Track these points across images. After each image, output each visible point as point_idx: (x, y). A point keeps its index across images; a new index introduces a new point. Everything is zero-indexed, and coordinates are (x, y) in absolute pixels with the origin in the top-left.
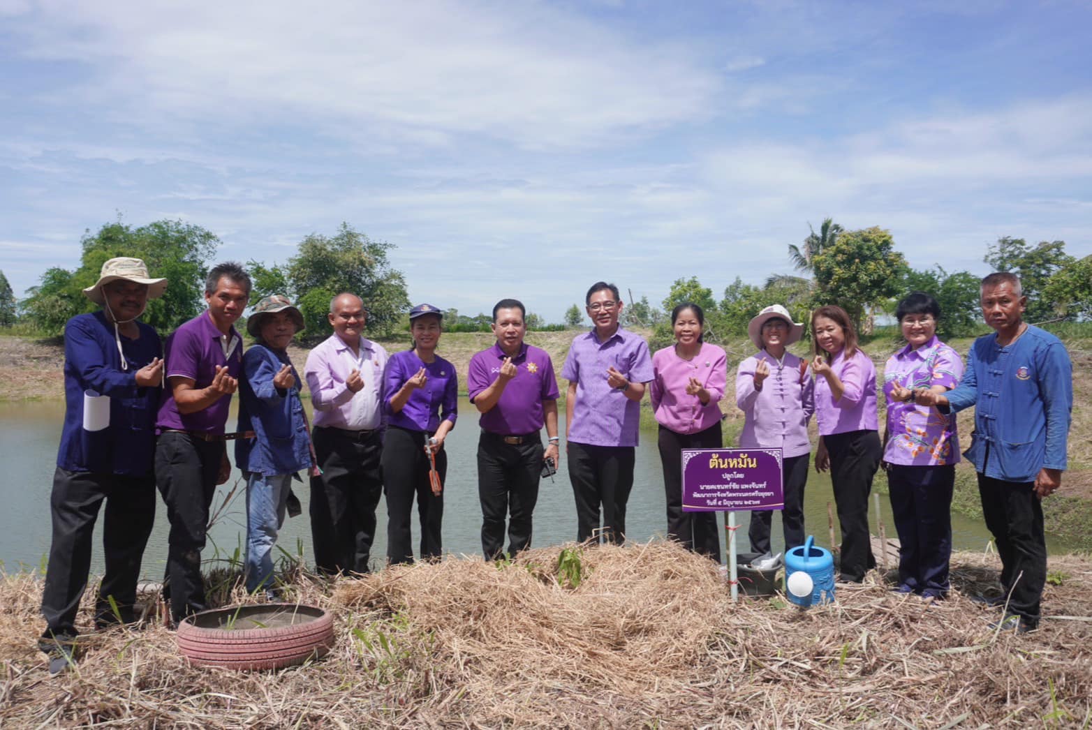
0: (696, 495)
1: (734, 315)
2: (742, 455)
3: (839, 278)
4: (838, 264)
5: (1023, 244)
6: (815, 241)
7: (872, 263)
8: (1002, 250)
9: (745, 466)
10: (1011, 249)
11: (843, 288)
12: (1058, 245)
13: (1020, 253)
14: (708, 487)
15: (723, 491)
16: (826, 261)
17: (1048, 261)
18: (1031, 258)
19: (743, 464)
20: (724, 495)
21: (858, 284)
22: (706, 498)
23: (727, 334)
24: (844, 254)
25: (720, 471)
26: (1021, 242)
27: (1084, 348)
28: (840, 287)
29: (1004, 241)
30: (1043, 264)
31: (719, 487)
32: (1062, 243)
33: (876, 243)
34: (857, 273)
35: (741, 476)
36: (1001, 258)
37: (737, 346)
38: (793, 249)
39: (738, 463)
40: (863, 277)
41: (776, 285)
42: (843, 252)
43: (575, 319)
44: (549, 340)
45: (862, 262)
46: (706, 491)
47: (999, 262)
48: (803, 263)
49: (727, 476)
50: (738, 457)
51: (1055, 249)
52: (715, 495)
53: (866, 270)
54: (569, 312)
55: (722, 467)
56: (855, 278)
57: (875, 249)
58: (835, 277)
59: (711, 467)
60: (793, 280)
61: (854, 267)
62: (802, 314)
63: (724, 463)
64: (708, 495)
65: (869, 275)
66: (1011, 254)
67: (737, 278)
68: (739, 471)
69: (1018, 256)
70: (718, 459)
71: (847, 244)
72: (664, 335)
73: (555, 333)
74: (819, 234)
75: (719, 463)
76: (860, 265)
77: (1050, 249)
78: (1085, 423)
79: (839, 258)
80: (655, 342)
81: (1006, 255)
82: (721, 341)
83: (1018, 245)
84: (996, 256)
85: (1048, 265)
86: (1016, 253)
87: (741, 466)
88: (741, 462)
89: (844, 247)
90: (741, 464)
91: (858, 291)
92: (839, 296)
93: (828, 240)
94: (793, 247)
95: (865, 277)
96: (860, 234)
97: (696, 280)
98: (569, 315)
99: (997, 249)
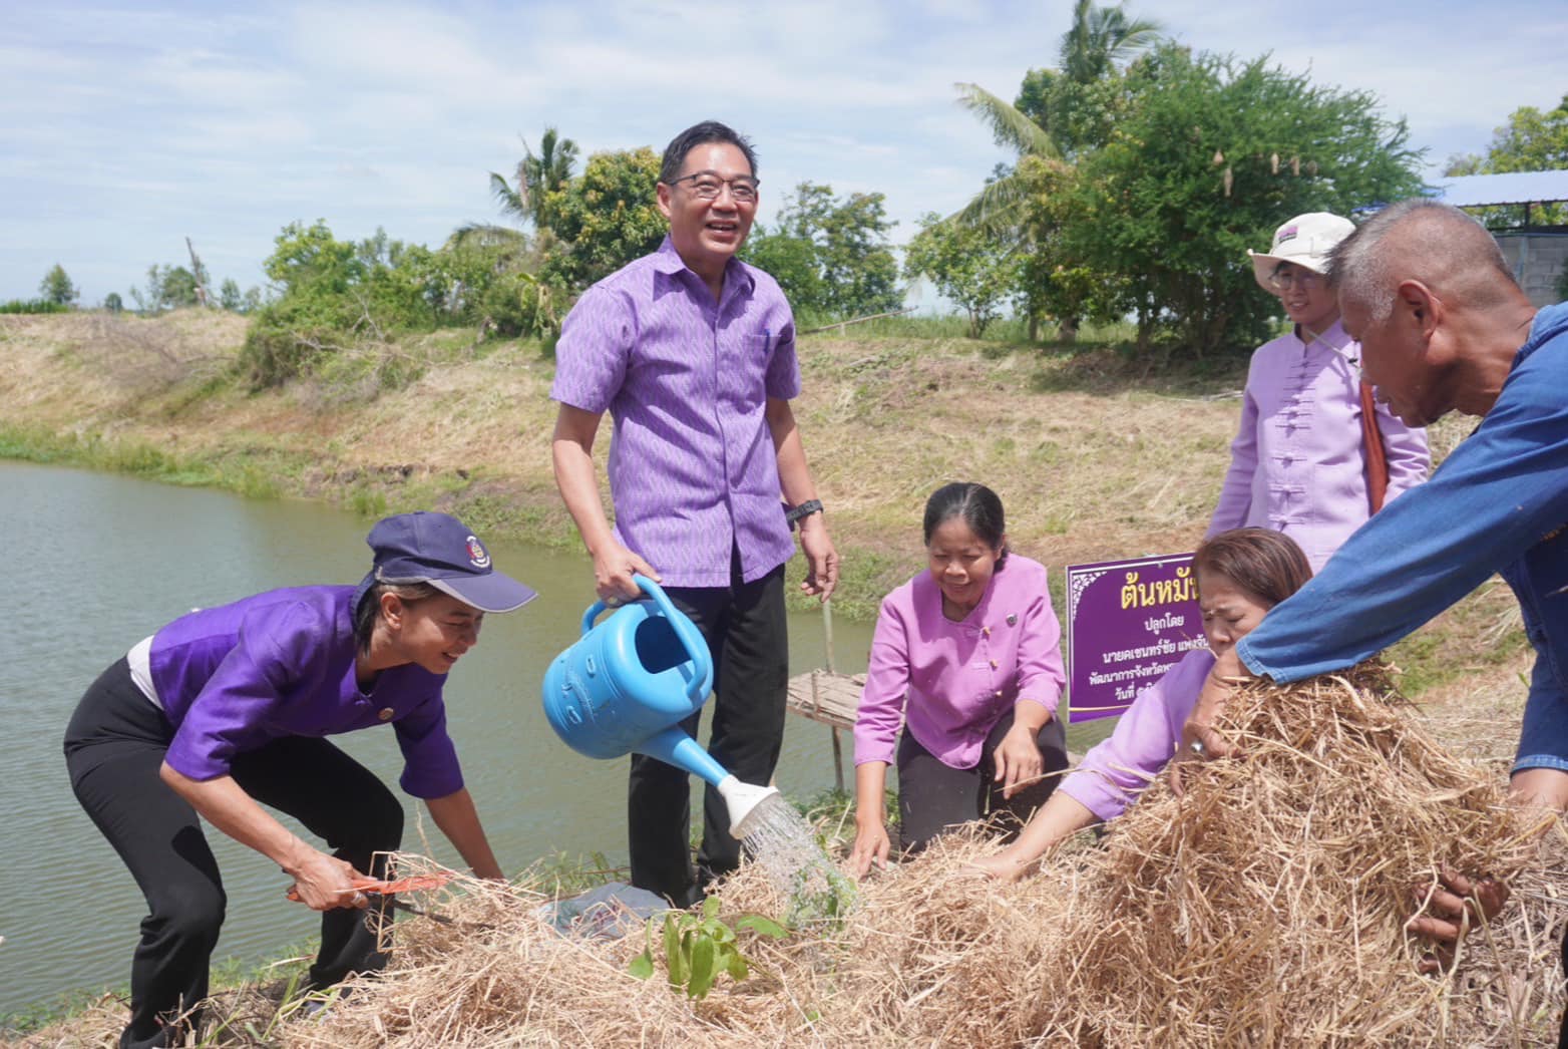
0: (1096, 679)
1: (399, 290)
2: (1180, 572)
3: (594, 232)
4: (591, 207)
5: (829, 194)
6: (534, 167)
7: (645, 209)
8: (802, 203)
9: (1186, 598)
10: (813, 201)
11: (599, 248)
12: (876, 199)
13: (826, 207)
14: (1121, 656)
15: (1146, 662)
16: (567, 202)
17: (863, 222)
18: (840, 217)
19: (1182, 592)
20: (1147, 671)
21: (624, 243)
22: (1115, 684)
23: (391, 325)
24: (598, 190)
25: (1142, 613)
26: (827, 191)
27: (959, 352)
28: (595, 247)
29: (804, 189)
30: (857, 228)
31: (1140, 652)
32: (881, 197)
33: (651, 176)
34: (621, 224)
35: (1178, 621)
36: (801, 216)
37: (410, 346)
38: (497, 181)
39: (1174, 590)
40: (631, 232)
41: (472, 240)
42: (597, 187)
43: (61, 293)
44: (26, 332)
45: (629, 206)
46: (1116, 667)
47: (797, 221)
48: (515, 202)
49: (1154, 625)
50: (1173, 576)
51: (872, 206)
52: (1130, 674)
53: (636, 220)
54: (48, 279)
55: (1144, 603)
56: (617, 233)
57: (647, 185)
58: (585, 229)
59: (1125, 605)
60: (502, 233)
61: (615, 214)
62: (528, 291)
63: (1148, 595)
64: (1119, 676)
65: (641, 229)
66: (815, 208)
67: (380, 230)
68: (1176, 608)
69: (823, 212)
70: (1136, 584)
71: (603, 172)
72: (276, 324)
73: (37, 316)
74: (538, 154)
75: (1139, 594)
76: (625, 211)
77: (866, 205)
78: (980, 463)
79: (592, 196)
80: (259, 338)
81: (807, 210)
82: (382, 336)
83: (824, 196)
84: (795, 212)
85: (863, 229)
86: (821, 206)
87: (1179, 597)
88: (1178, 587)
89: (599, 178)
90: (1178, 594)
91: (623, 255)
92: (592, 263)
93: (554, 166)
94: (497, 177)
95: (634, 232)
96: (622, 158)
97: (325, 224)
98: (50, 285)
99: (795, 202)
